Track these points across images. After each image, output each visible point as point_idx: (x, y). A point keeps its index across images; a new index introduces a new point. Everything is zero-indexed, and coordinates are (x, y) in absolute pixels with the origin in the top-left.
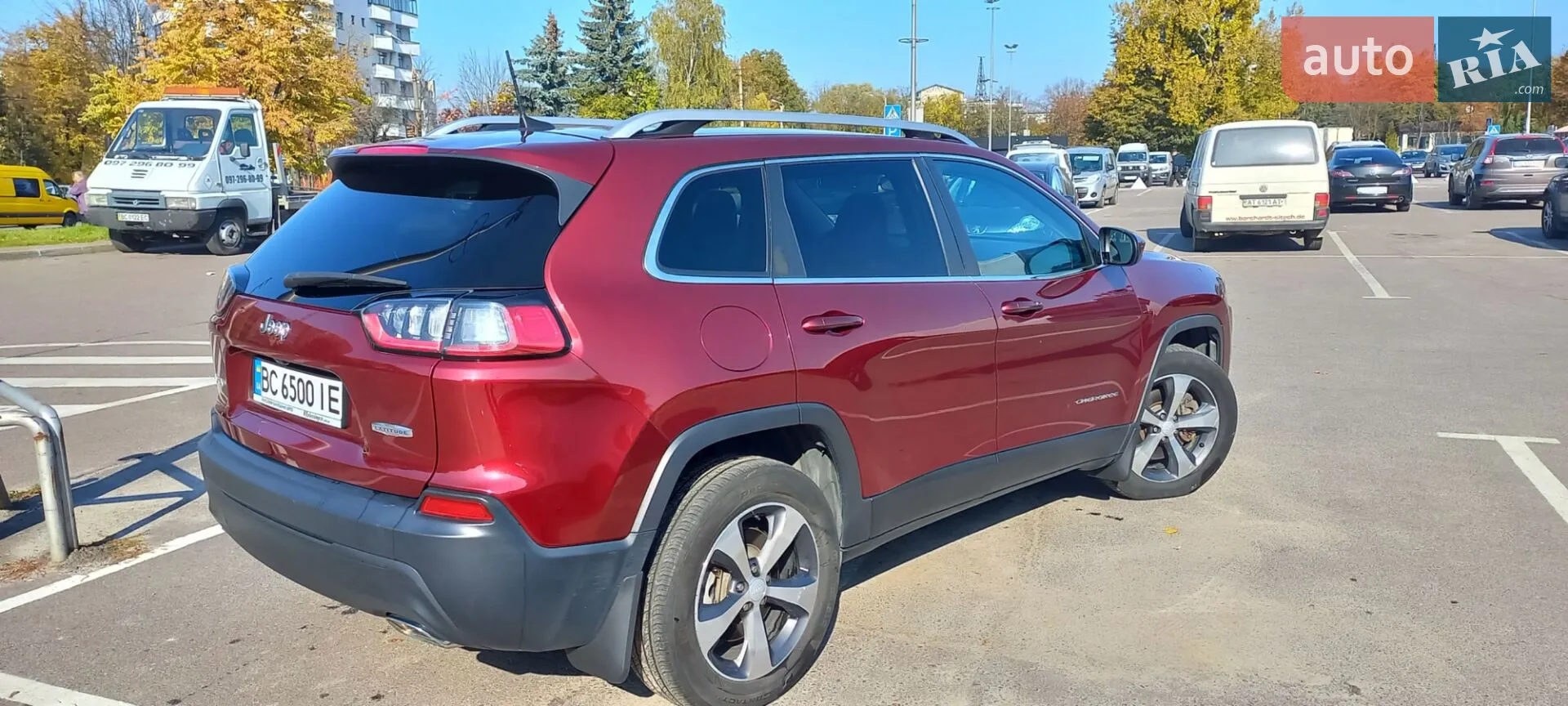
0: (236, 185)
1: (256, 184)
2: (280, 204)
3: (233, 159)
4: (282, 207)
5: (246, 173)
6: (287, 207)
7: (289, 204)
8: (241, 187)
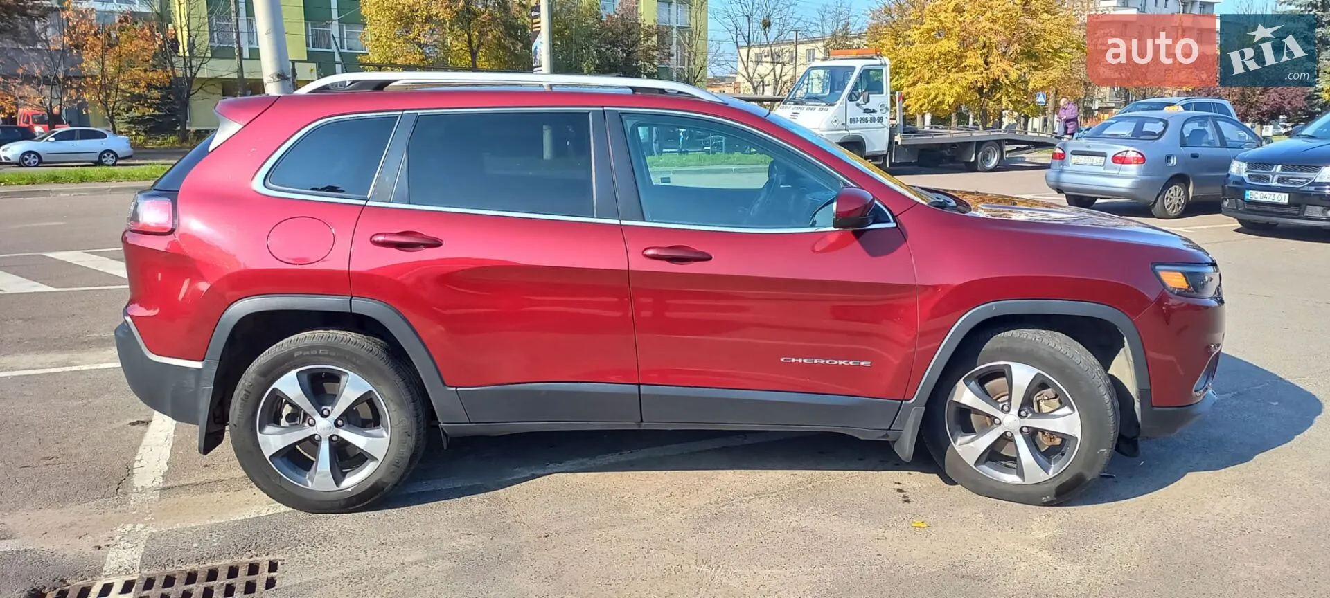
0: (858, 124)
1: (877, 124)
2: (896, 140)
3: (858, 105)
4: (897, 143)
5: (869, 116)
6: (899, 143)
7: (902, 140)
8: (863, 127)
